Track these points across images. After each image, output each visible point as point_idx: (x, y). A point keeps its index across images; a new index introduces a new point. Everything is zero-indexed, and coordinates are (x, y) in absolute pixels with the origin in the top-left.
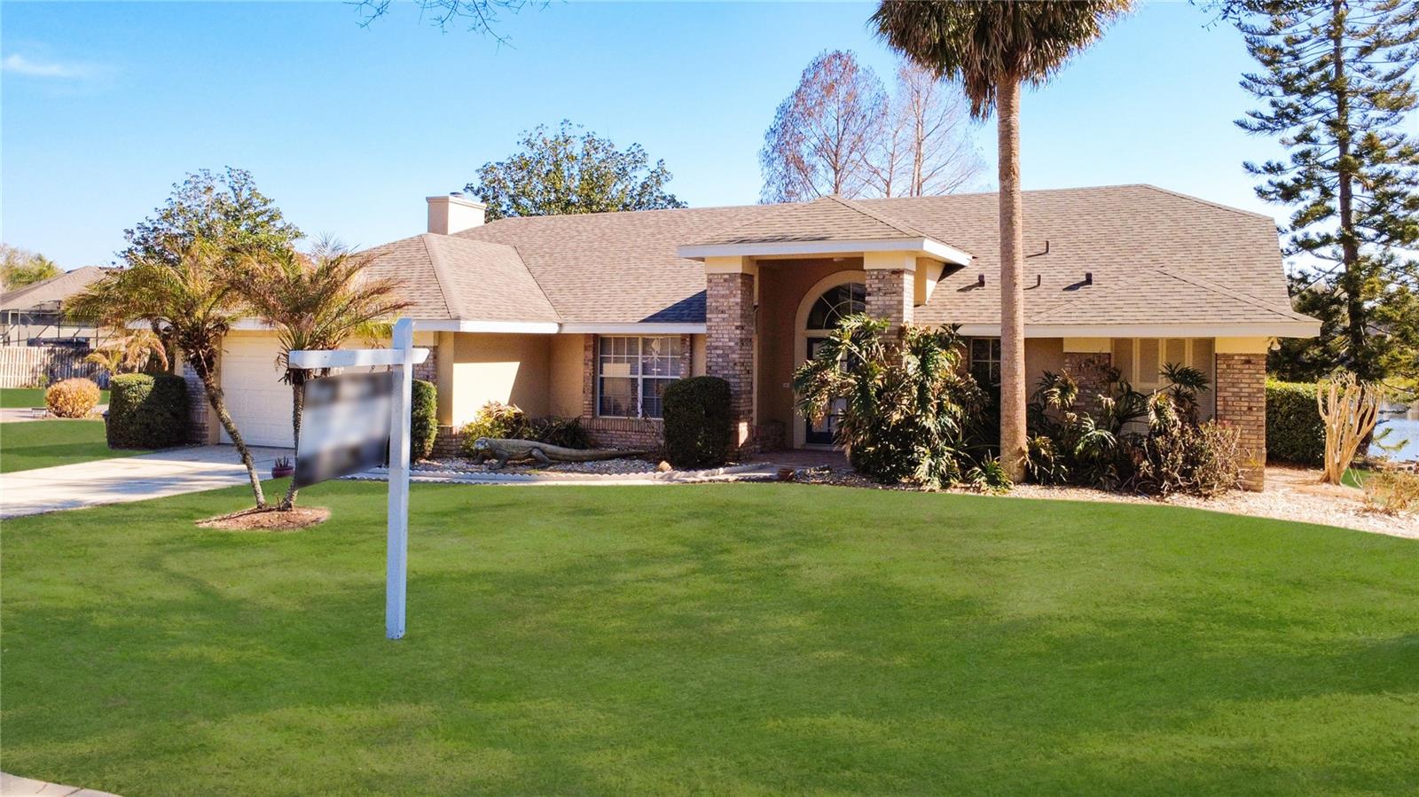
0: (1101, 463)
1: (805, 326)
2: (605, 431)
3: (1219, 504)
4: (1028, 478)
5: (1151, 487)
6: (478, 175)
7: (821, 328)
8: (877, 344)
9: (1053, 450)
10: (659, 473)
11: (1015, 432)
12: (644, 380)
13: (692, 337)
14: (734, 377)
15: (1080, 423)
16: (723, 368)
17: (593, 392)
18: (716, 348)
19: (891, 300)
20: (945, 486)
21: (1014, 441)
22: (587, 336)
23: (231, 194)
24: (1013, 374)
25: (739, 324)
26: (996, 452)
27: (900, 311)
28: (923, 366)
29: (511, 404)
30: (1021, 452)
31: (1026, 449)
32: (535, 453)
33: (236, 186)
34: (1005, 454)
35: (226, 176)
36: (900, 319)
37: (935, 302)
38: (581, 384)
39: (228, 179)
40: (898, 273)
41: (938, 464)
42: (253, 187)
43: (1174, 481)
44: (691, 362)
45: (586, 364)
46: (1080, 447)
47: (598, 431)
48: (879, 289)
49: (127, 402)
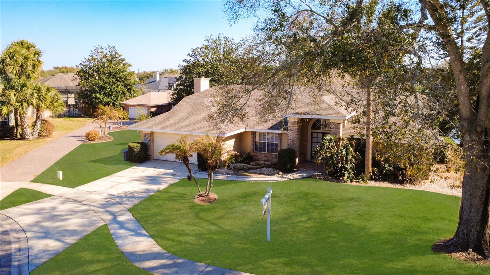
0: (390, 175)
1: (311, 128)
2: (257, 156)
3: (416, 187)
4: (371, 179)
5: (402, 182)
6: (191, 50)
7: (315, 129)
8: (333, 142)
9: (378, 172)
10: (280, 175)
11: (369, 168)
12: (268, 143)
13: (281, 134)
14: (295, 147)
15: (385, 165)
16: (292, 145)
17: (254, 146)
18: (290, 140)
19: (338, 131)
20: (351, 181)
21: (368, 170)
22: (252, 132)
23: (109, 53)
24: (369, 153)
25: (296, 134)
26: (364, 173)
27: (339, 133)
28: (346, 152)
29: (234, 150)
30: (370, 172)
31: (371, 171)
32: (245, 167)
33: (111, 51)
34: (366, 173)
35: (107, 48)
36: (339, 135)
37: (347, 127)
38: (250, 143)
39: (108, 49)
40: (339, 124)
41: (350, 176)
42: (116, 51)
43: (407, 181)
44: (281, 139)
45: (251, 138)
46: (384, 172)
47: (255, 156)
48: (334, 128)
49: (134, 151)
